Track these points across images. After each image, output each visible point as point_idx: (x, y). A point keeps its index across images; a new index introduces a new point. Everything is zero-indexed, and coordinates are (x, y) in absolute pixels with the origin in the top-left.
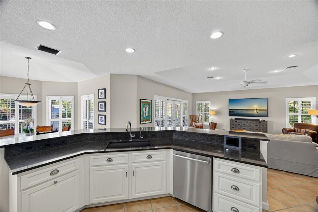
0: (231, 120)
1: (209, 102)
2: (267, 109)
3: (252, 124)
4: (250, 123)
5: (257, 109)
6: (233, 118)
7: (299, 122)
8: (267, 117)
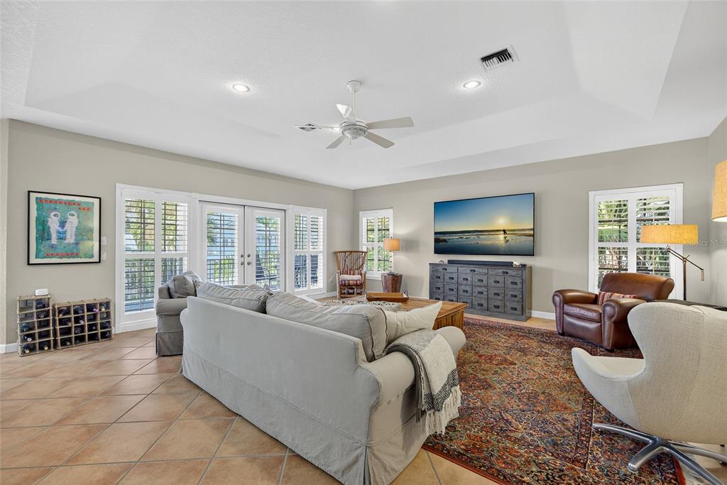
0: (433, 266)
1: (389, 213)
2: (533, 229)
3: (484, 278)
4: (480, 274)
5: (504, 231)
6: (445, 258)
7: (629, 272)
8: (533, 255)
